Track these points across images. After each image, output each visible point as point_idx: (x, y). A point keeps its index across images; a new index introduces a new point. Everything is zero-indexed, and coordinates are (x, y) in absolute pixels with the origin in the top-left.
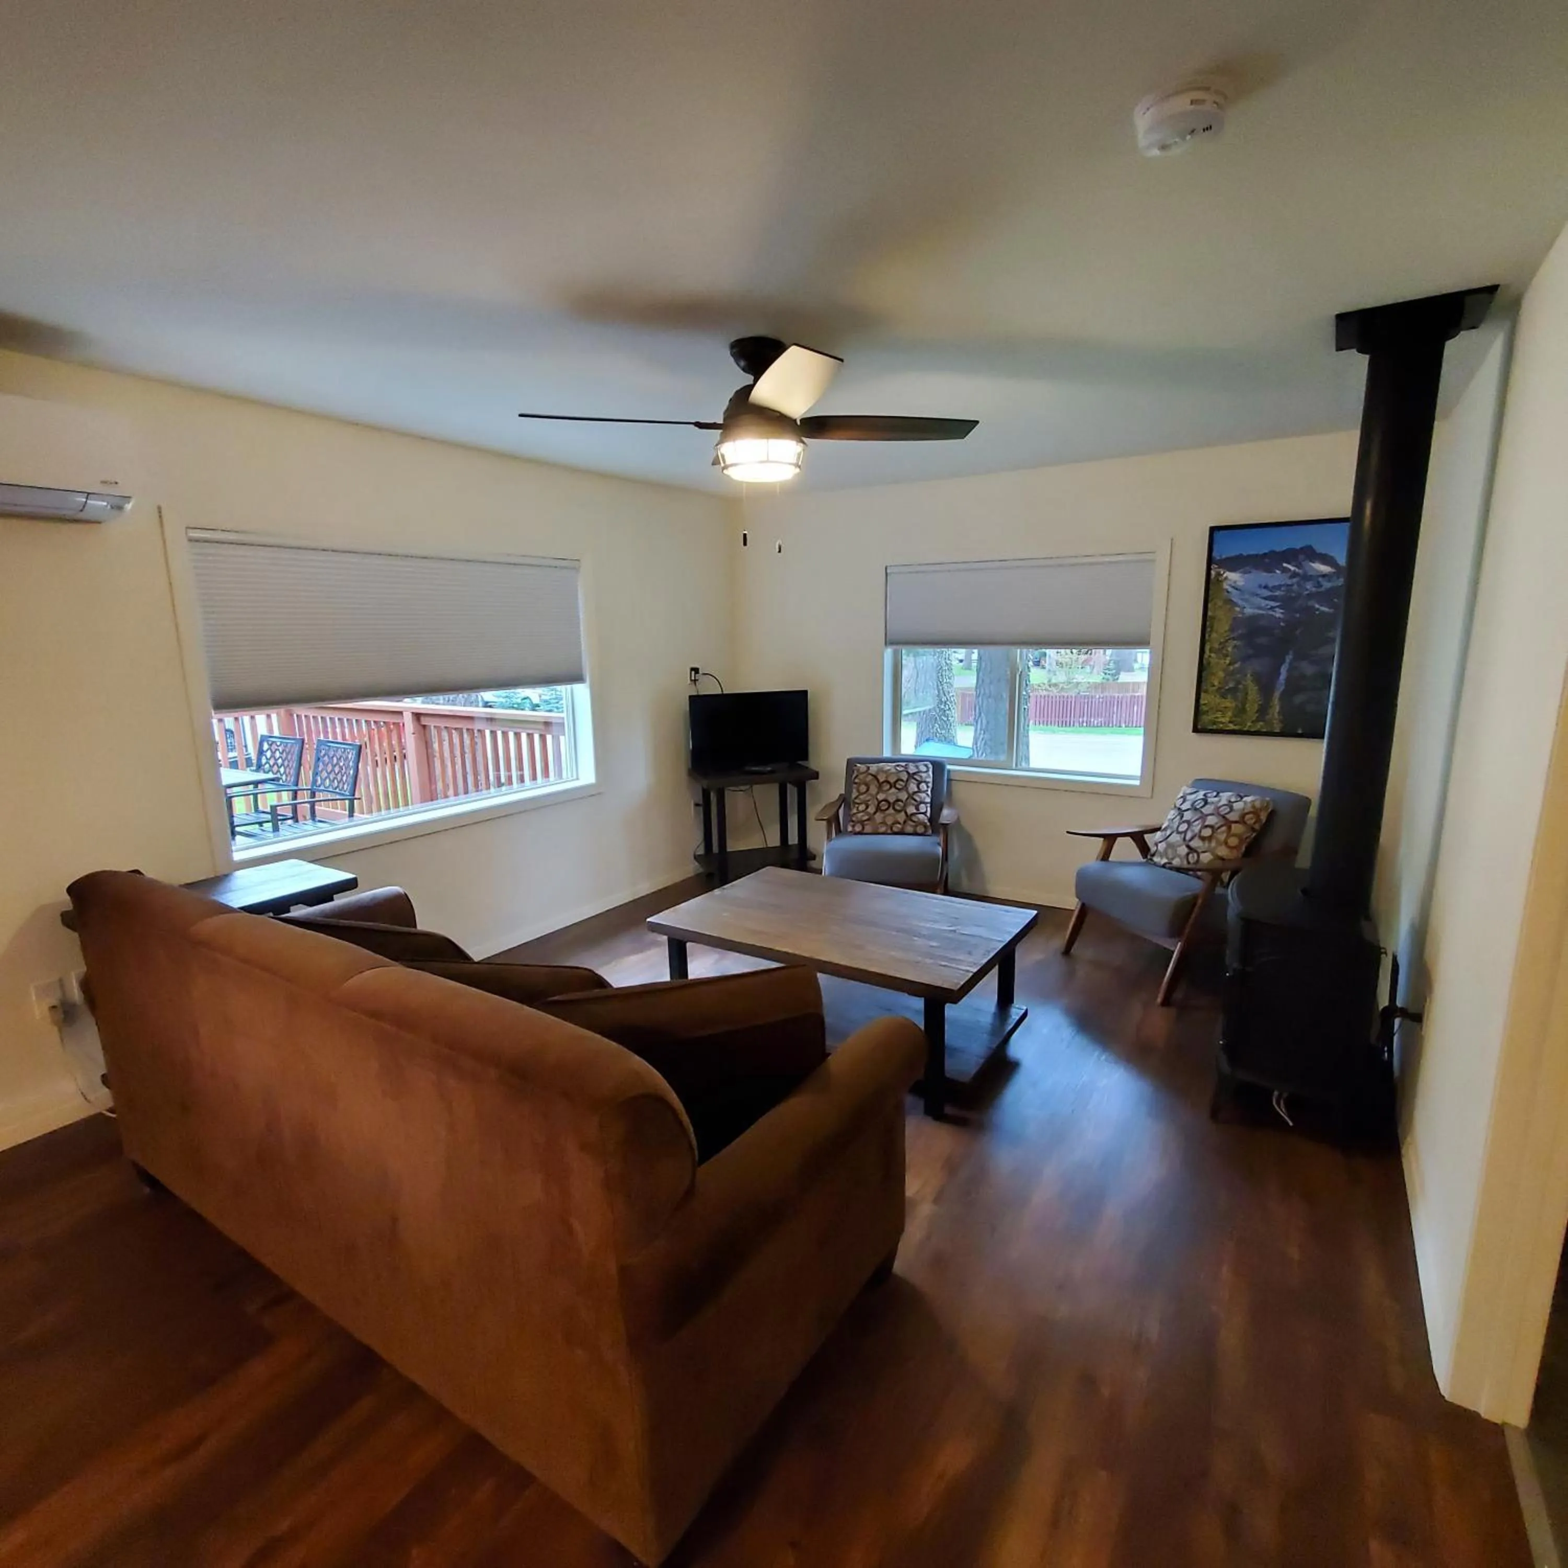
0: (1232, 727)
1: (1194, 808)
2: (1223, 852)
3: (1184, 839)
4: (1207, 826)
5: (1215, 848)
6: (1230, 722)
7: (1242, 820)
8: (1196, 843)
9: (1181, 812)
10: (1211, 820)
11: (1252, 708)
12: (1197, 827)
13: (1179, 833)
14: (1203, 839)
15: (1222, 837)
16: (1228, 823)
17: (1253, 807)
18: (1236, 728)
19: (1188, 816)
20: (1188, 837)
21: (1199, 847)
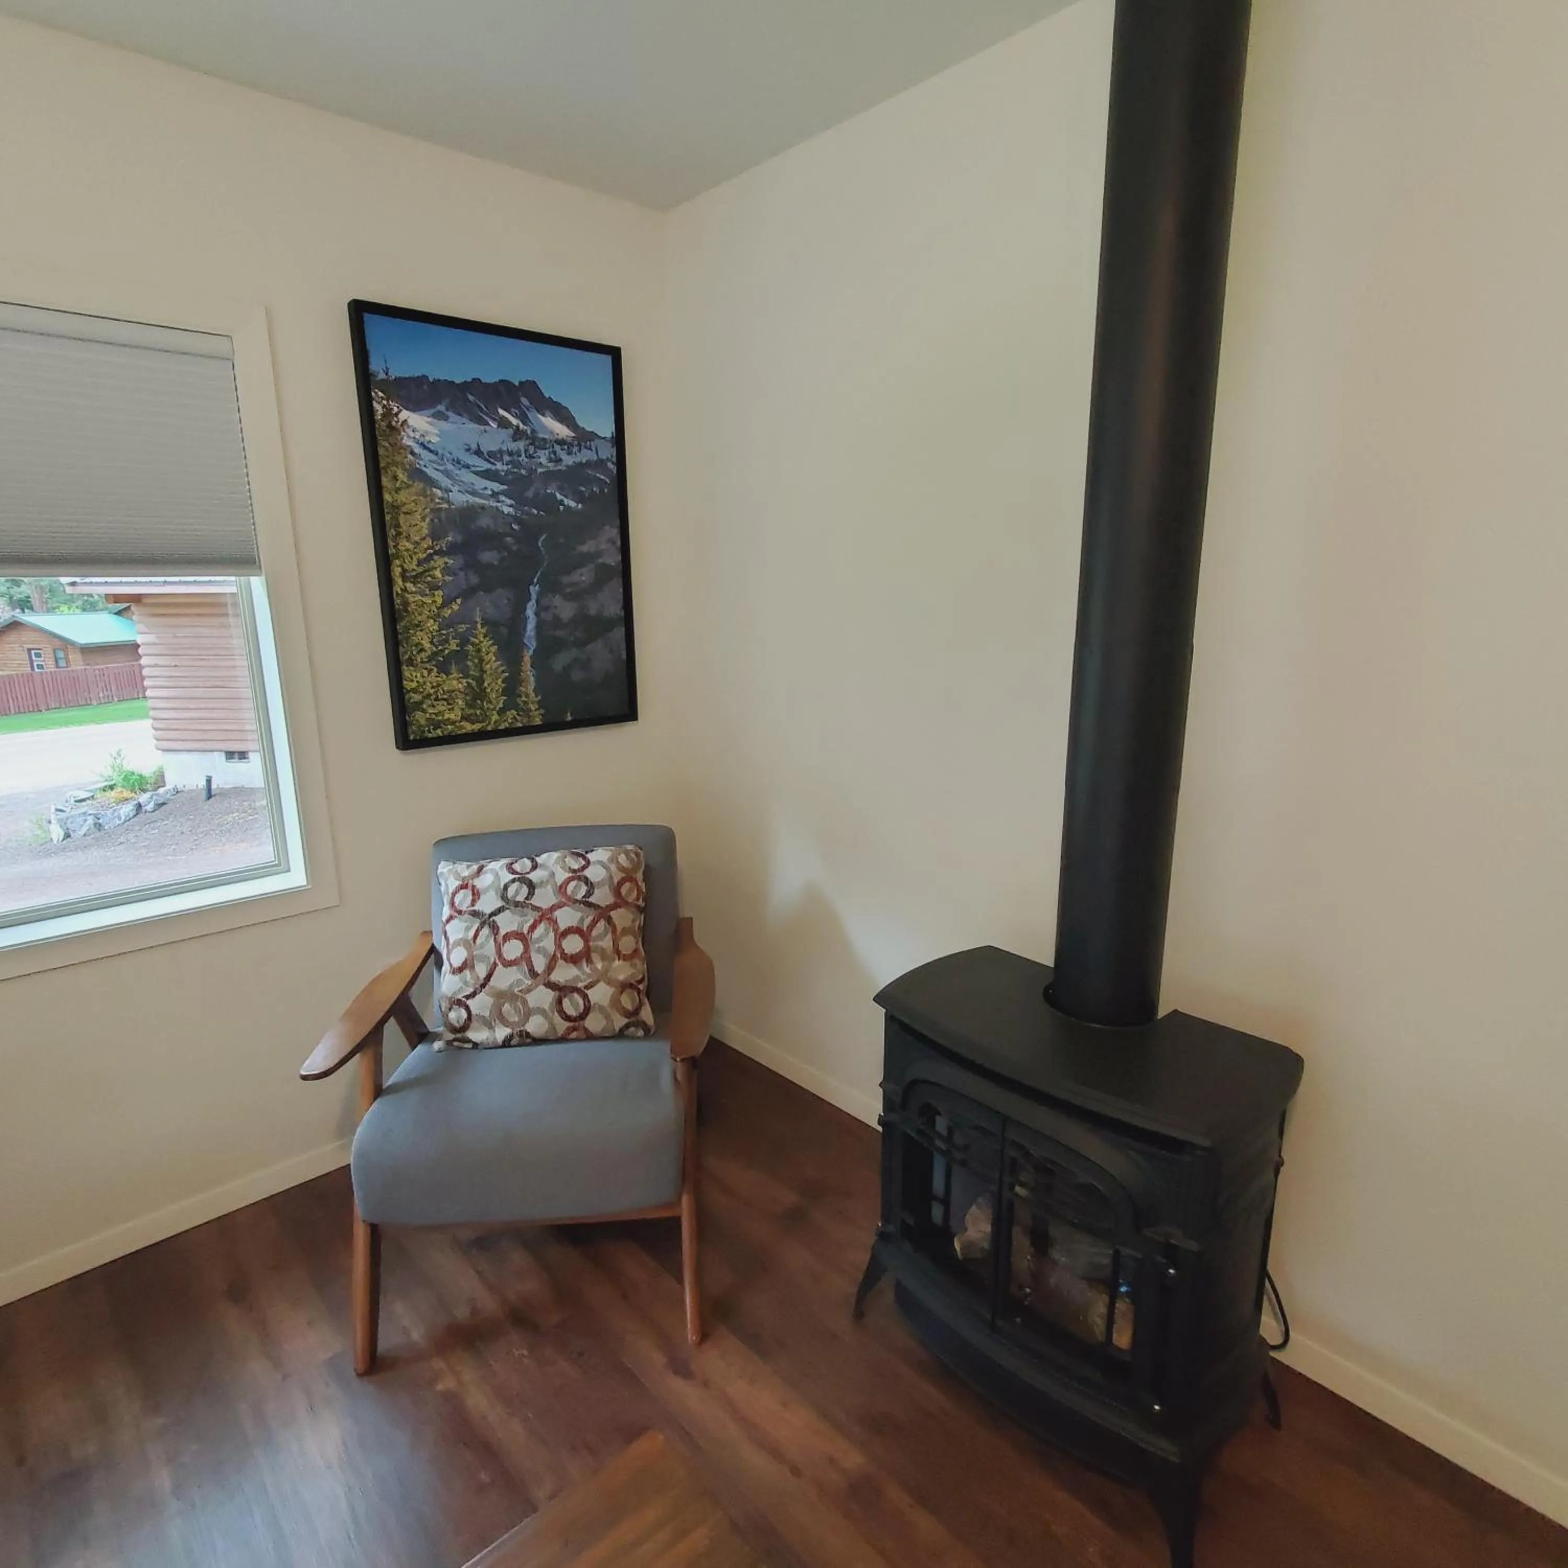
0: (469, 727)
1: (508, 903)
2: (622, 971)
3: (533, 973)
4: (507, 937)
5: (606, 971)
6: (464, 718)
7: (620, 902)
8: (564, 974)
9: (488, 921)
10: (567, 917)
11: (494, 686)
12: (545, 939)
13: (508, 964)
14: (574, 960)
15: (607, 943)
16: (603, 913)
17: (622, 869)
18: (477, 727)
19: (507, 922)
20: (540, 964)
21: (577, 978)
